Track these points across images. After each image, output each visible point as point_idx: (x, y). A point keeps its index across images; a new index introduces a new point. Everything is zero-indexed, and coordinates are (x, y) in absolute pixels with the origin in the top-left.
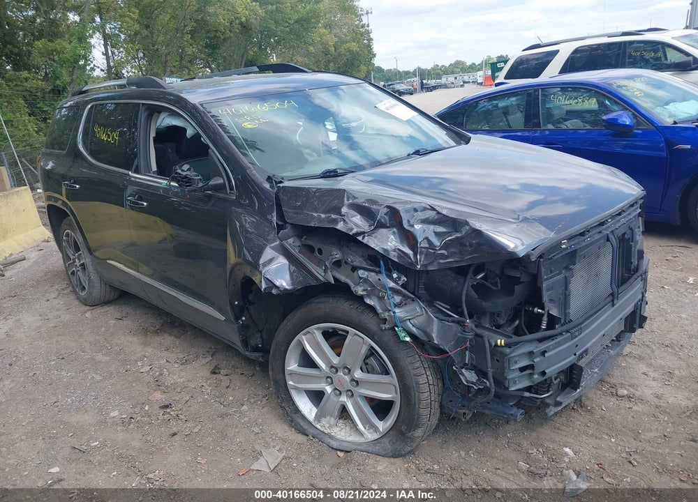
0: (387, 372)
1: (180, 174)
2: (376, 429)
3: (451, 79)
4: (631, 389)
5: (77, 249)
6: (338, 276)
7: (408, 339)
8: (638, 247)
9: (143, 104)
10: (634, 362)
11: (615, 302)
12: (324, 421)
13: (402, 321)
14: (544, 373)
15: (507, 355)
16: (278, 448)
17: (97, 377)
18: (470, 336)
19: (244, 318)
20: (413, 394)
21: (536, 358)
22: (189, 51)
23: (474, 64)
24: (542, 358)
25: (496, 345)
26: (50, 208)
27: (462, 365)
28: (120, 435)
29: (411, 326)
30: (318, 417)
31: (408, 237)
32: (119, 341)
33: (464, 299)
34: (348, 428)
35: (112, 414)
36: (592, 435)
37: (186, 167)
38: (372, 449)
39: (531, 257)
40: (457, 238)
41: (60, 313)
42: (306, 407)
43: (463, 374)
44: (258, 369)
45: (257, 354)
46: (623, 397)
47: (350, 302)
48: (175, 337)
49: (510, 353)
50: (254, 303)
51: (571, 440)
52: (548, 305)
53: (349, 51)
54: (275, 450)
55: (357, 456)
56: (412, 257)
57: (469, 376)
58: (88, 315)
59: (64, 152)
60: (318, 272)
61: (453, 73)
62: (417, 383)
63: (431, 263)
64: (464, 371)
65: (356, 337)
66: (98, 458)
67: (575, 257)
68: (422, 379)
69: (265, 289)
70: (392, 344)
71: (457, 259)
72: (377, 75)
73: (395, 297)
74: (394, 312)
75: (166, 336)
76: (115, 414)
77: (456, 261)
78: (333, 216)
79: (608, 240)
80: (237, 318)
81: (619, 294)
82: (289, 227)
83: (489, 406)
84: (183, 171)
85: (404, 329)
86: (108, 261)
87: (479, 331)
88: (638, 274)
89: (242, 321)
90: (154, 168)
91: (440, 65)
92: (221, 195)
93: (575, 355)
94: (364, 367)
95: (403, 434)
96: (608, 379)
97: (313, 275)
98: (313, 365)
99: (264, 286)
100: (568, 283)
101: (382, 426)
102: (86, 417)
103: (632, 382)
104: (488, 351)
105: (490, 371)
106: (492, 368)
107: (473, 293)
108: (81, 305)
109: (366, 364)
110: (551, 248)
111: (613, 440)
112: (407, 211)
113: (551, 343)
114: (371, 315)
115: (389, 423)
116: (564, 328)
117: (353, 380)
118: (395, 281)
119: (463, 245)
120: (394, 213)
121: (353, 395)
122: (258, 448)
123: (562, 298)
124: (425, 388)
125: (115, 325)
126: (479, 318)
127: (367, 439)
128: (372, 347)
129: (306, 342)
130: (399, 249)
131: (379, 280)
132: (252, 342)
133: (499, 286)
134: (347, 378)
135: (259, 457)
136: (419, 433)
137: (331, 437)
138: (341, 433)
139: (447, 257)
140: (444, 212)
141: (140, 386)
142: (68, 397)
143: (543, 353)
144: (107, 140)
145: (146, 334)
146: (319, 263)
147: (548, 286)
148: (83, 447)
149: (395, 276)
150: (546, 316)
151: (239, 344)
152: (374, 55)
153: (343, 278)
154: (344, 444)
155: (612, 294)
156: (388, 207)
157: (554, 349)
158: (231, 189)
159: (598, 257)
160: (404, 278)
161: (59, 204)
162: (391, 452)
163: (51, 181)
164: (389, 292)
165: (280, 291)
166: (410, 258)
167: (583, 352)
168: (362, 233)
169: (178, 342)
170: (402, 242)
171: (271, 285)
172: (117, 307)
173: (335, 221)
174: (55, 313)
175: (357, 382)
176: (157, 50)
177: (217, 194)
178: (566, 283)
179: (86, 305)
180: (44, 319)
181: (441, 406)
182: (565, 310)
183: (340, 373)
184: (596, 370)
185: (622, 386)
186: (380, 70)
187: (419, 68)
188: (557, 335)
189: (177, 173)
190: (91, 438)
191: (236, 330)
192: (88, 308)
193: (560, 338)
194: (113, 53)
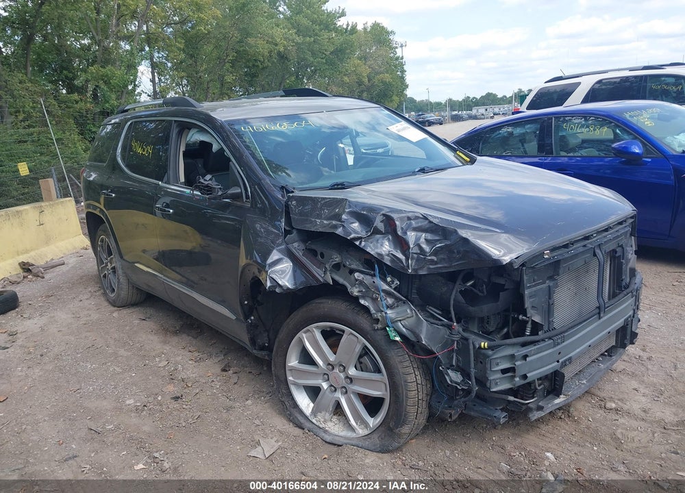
0: (379, 371)
1: (202, 183)
2: (366, 425)
3: (482, 110)
4: (620, 403)
5: (110, 253)
6: (337, 278)
7: (398, 339)
8: (630, 265)
9: (175, 121)
10: (626, 379)
11: (602, 315)
12: (320, 416)
13: (394, 322)
14: (525, 377)
15: (488, 357)
16: (275, 439)
17: (118, 370)
18: (456, 338)
19: (252, 318)
20: (401, 391)
21: (516, 361)
22: (229, 78)
23: (506, 97)
24: (524, 361)
25: (480, 347)
26: (88, 214)
27: (448, 366)
28: (134, 420)
29: (401, 327)
30: (314, 412)
31: (401, 243)
32: (140, 339)
33: (452, 302)
34: (341, 424)
35: (128, 402)
36: (576, 443)
37: (208, 177)
38: (362, 445)
39: (514, 265)
40: (446, 245)
41: (90, 312)
42: (304, 402)
43: (448, 375)
44: (265, 369)
45: (264, 353)
46: (611, 409)
47: (347, 304)
48: (193, 337)
49: (492, 355)
50: (262, 304)
51: (554, 446)
52: (530, 312)
53: (382, 82)
54: (273, 441)
55: (347, 450)
56: (404, 262)
57: (454, 376)
58: (115, 315)
59: (105, 164)
60: (318, 273)
61: (484, 104)
62: (406, 381)
63: (421, 268)
64: (449, 371)
65: (351, 336)
66: (111, 439)
67: (559, 268)
68: (411, 378)
69: (270, 287)
70: (383, 343)
71: (446, 265)
72: (409, 106)
73: (388, 299)
74: (386, 313)
75: (184, 336)
76: (131, 402)
77: (445, 267)
78: (334, 222)
79: (595, 255)
80: (247, 317)
81: (605, 308)
82: (295, 232)
83: (475, 408)
84: (206, 180)
85: (395, 330)
86: (136, 265)
87: (465, 335)
88: (628, 290)
89: (251, 320)
90: (182, 179)
91: (471, 97)
92: (238, 203)
93: (558, 362)
94: (358, 366)
95: (391, 430)
96: (599, 393)
97: (314, 276)
98: (312, 362)
99: (269, 284)
100: (552, 292)
101: (373, 422)
102: (105, 403)
103: (621, 396)
104: (472, 352)
105: (473, 371)
106: (475, 368)
107: (461, 298)
108: (110, 306)
109: (361, 363)
110: (534, 257)
111: (595, 448)
112: (401, 219)
113: (533, 348)
114: (366, 316)
115: (379, 420)
116: (548, 334)
117: (347, 377)
118: (388, 284)
119: (451, 252)
120: (389, 221)
121: (346, 392)
122: (257, 438)
123: (546, 306)
124: (413, 386)
125: (138, 324)
126: (466, 322)
127: (358, 434)
128: (366, 346)
129: (306, 340)
130: (392, 254)
131: (374, 282)
132: (260, 341)
133: (485, 292)
134: (342, 375)
135: (257, 446)
136: (406, 429)
137: (326, 431)
138: (334, 428)
139: (436, 263)
140: (435, 221)
141: (156, 378)
142: (90, 385)
143: (525, 357)
144: (142, 154)
145: (166, 334)
146: (320, 265)
147: (531, 294)
148: (99, 429)
149: (389, 279)
150: (530, 323)
151: (248, 343)
152: (407, 86)
153: (341, 280)
154: (337, 438)
155: (599, 308)
156: (384, 215)
157: (536, 354)
158: (247, 197)
159: (587, 272)
160: (397, 282)
161: (97, 212)
162: (380, 447)
163: (92, 191)
164: (382, 294)
165: (283, 289)
166: (402, 262)
167: (566, 360)
168: (360, 238)
169: (194, 342)
170: (395, 248)
171: (275, 284)
172: (142, 309)
173: (336, 227)
174: (86, 313)
175: (351, 380)
176: (200, 77)
177: (235, 202)
178: (550, 293)
179: (114, 306)
180: (76, 317)
181: (430, 407)
182: (549, 318)
183: (336, 370)
184: (584, 382)
185: (611, 399)
186: (412, 100)
187: (450, 100)
188: (538, 341)
189: (200, 182)
190: (107, 421)
191: (245, 329)
192: (116, 308)
193: (542, 344)
194: (160, 79)
